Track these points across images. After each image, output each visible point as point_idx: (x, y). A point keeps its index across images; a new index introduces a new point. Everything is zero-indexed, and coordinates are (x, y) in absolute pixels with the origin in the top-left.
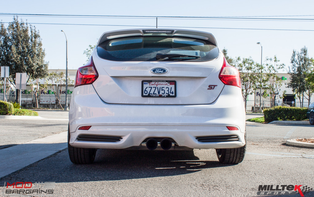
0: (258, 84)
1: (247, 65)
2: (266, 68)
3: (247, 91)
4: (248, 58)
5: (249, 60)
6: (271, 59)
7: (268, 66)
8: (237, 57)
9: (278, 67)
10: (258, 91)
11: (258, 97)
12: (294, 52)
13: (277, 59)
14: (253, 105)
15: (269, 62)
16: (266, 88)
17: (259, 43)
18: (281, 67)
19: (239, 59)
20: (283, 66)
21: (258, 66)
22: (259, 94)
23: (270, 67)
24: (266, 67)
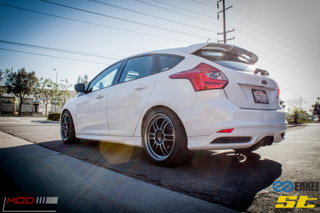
0: (54, 97)
1: (48, 83)
2: (60, 87)
3: (47, 101)
4: (48, 79)
5: (49, 80)
6: (64, 81)
7: (62, 85)
8: (41, 78)
9: (68, 86)
10: (54, 101)
11: (54, 106)
12: (79, 77)
13: (68, 81)
14: (50, 111)
15: (62, 82)
16: (60, 100)
17: (55, 69)
18: (70, 86)
19: (42, 79)
20: (71, 85)
21: (55, 84)
22: (54, 104)
23: (62, 86)
24: (60, 85)
